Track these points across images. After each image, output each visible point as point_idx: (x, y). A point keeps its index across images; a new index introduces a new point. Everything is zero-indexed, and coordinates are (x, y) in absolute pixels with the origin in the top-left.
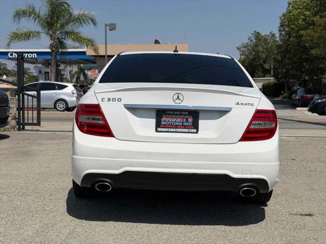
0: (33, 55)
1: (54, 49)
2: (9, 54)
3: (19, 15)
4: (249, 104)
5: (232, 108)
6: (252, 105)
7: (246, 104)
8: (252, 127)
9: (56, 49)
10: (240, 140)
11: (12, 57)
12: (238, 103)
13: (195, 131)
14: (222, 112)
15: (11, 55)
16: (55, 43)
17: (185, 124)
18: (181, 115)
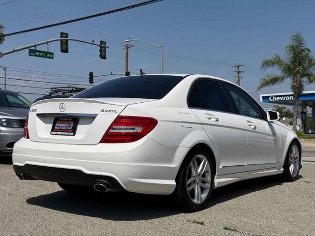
0: (290, 97)
1: (296, 91)
2: (270, 98)
3: (267, 63)
4: (112, 111)
5: (97, 115)
6: (115, 111)
7: (110, 111)
8: (112, 131)
9: (298, 90)
10: (100, 143)
11: (272, 100)
12: (103, 110)
13: (72, 134)
14: (91, 118)
15: (272, 98)
16: (297, 85)
17: (69, 128)
18: (67, 121)
